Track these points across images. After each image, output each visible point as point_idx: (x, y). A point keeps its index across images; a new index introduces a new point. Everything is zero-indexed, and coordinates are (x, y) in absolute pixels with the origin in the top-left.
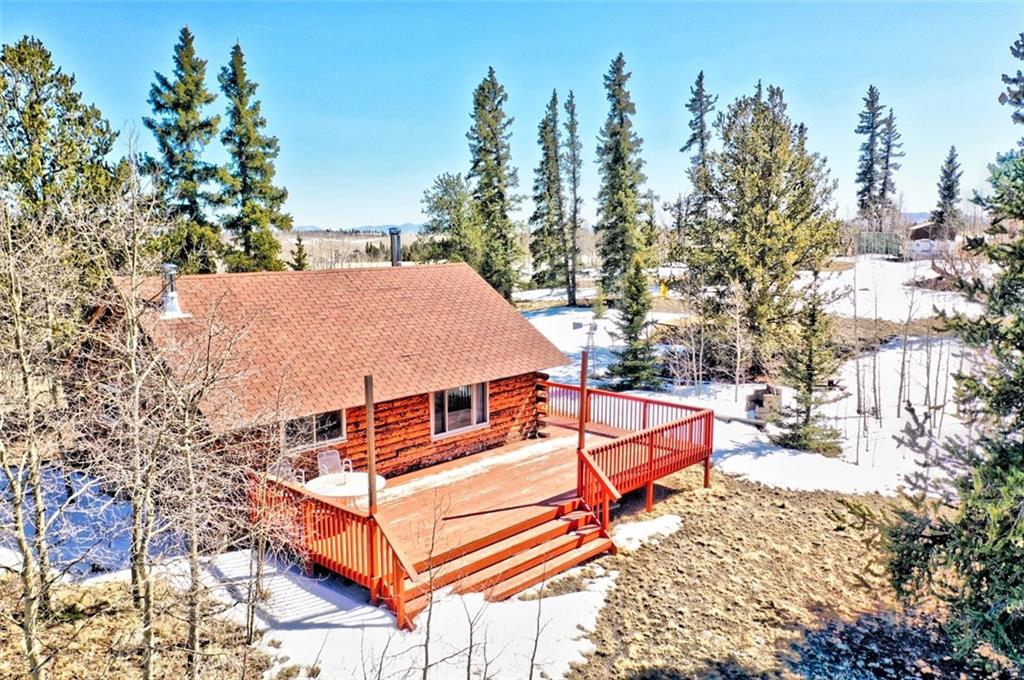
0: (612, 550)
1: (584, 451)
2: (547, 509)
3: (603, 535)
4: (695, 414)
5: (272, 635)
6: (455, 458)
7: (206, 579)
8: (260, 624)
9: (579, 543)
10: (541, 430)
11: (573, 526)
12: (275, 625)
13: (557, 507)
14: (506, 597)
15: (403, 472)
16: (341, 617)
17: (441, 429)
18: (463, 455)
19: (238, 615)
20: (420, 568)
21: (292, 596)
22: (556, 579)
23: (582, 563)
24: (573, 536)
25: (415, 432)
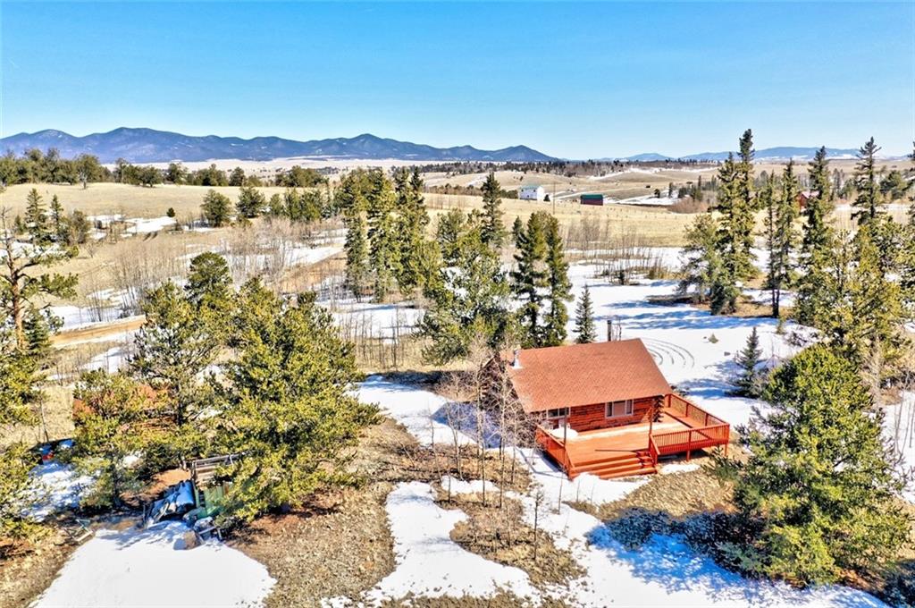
0: (656, 472)
1: (651, 436)
2: (635, 454)
3: (653, 466)
4: (723, 424)
5: (534, 474)
6: (616, 426)
7: (518, 455)
8: (531, 471)
9: (643, 467)
10: (660, 419)
11: (642, 461)
12: (535, 472)
13: (638, 453)
14: (607, 479)
15: (592, 429)
16: (554, 474)
17: (610, 415)
18: (619, 425)
19: (526, 467)
20: (576, 465)
21: (542, 465)
22: (627, 477)
23: (641, 474)
24: (640, 464)
25: (598, 415)
